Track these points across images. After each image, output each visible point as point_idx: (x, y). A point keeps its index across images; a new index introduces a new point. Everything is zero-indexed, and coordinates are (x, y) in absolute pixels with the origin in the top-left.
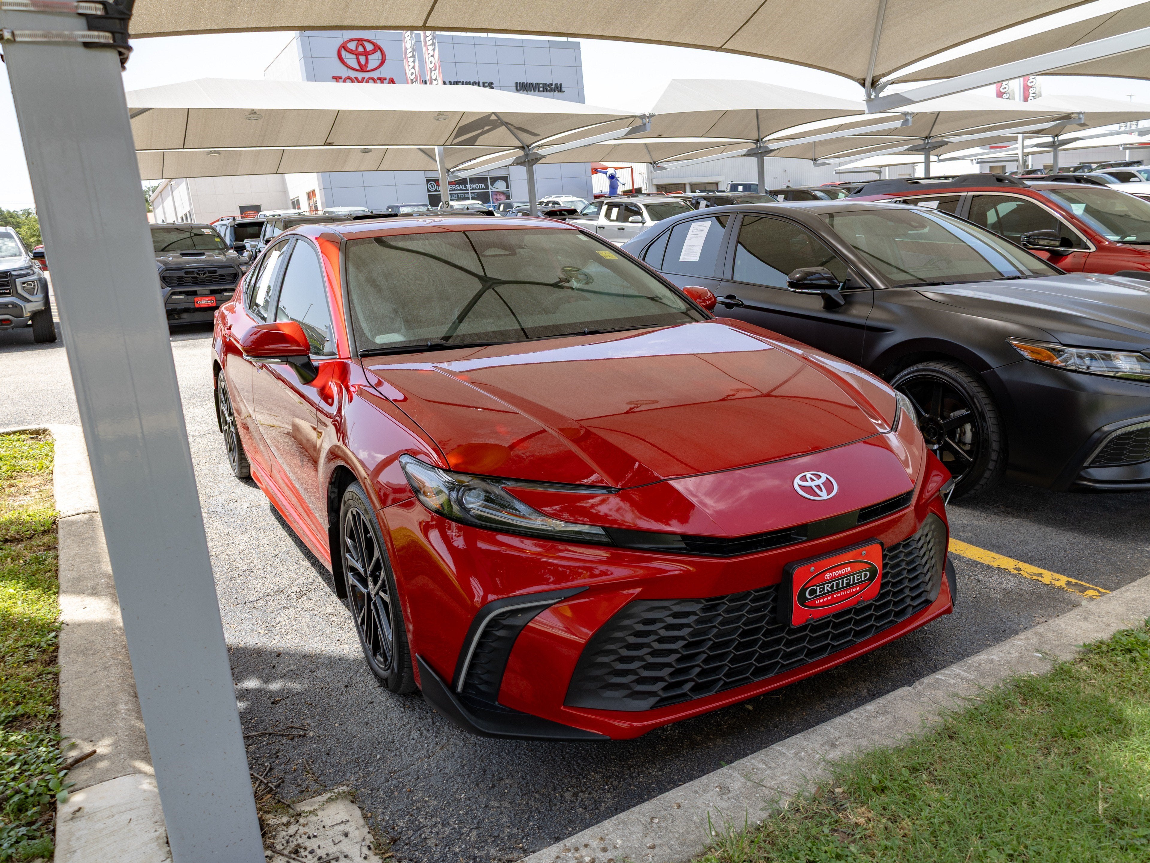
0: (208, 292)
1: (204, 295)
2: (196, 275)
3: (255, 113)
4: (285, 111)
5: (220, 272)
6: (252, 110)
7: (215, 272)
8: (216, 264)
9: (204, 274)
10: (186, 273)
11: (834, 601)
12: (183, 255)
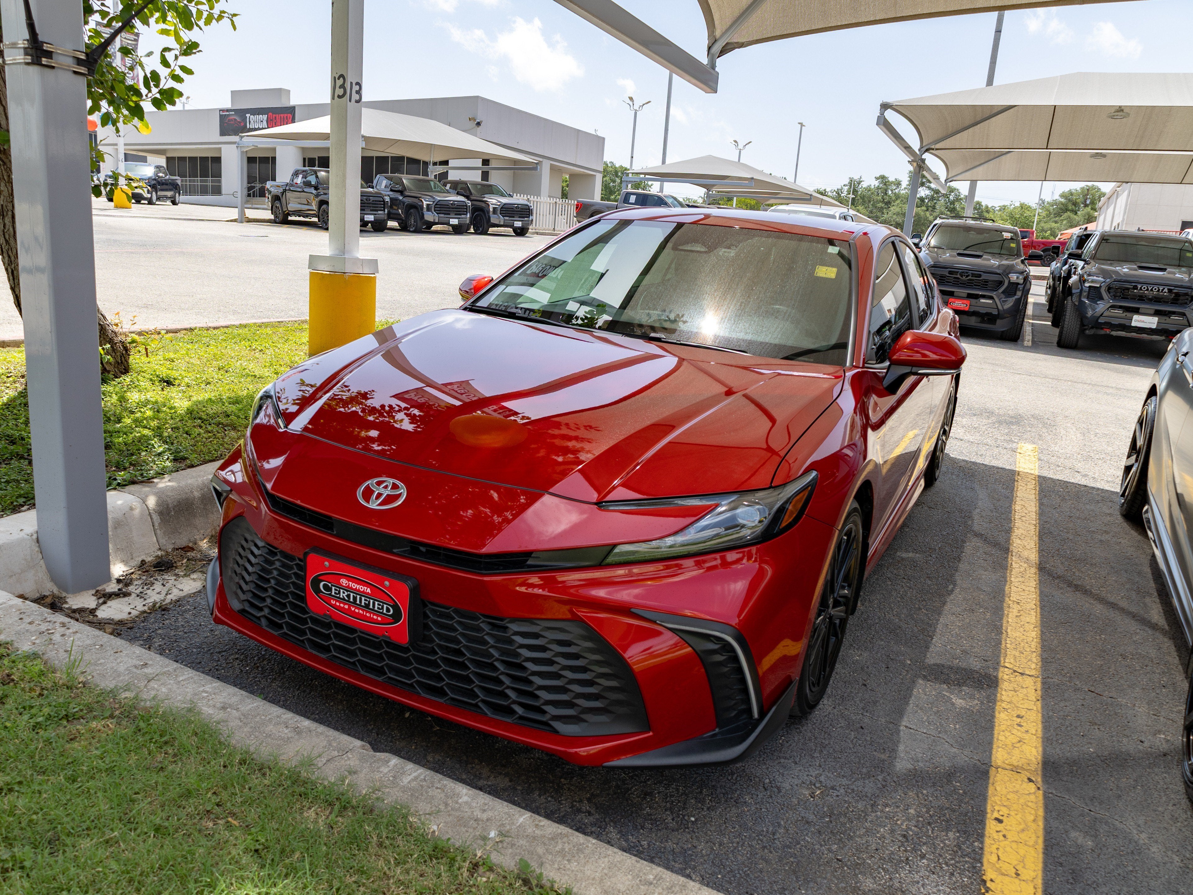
0: (965, 295)
1: (960, 298)
2: (959, 276)
3: (1122, 110)
4: (1170, 109)
5: (984, 277)
6: (1120, 107)
7: (980, 276)
8: (983, 269)
9: (967, 276)
10: (950, 273)
11: (348, 612)
12: (959, 254)
